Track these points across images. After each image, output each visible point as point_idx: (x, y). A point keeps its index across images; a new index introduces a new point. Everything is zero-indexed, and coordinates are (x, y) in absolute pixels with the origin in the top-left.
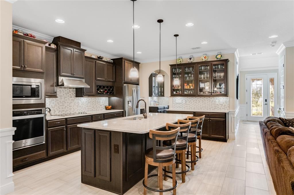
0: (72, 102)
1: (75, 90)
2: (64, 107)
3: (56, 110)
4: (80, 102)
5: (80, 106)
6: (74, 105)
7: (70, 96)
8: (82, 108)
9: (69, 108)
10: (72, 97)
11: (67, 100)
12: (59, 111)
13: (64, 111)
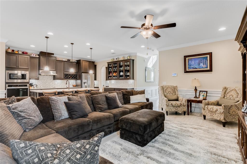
0: (51, 82)
1: (53, 76)
2: (46, 84)
3: (41, 86)
4: (56, 82)
6: (52, 84)
7: (50, 79)
8: (57, 85)
9: (49, 85)
10: (51, 80)
11: (47, 81)
12: (43, 86)
13: (46, 86)
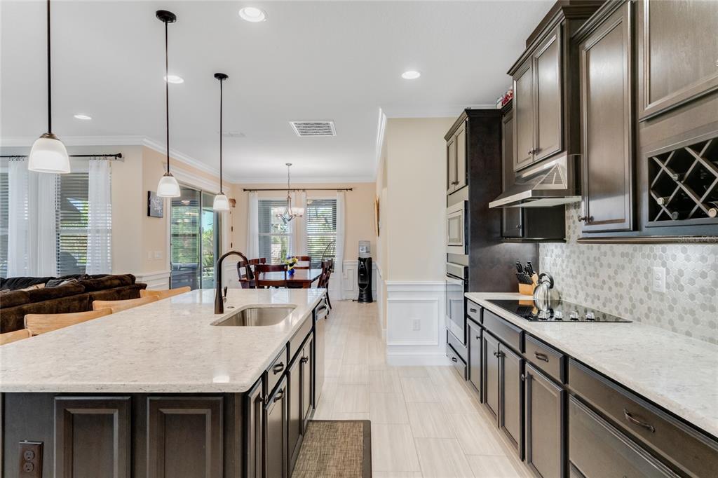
0: (623, 268)
2: (598, 282)
3: (579, 287)
5: (662, 294)
6: (633, 280)
9: (615, 290)
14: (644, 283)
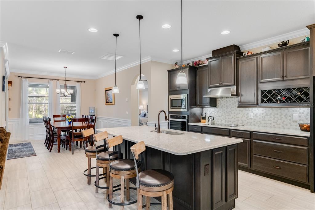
0: (240, 113)
3: (222, 119)
4: (251, 113)
5: (251, 119)
6: (243, 116)
9: (236, 119)
11: (233, 110)
13: (230, 121)
14: (246, 116)
